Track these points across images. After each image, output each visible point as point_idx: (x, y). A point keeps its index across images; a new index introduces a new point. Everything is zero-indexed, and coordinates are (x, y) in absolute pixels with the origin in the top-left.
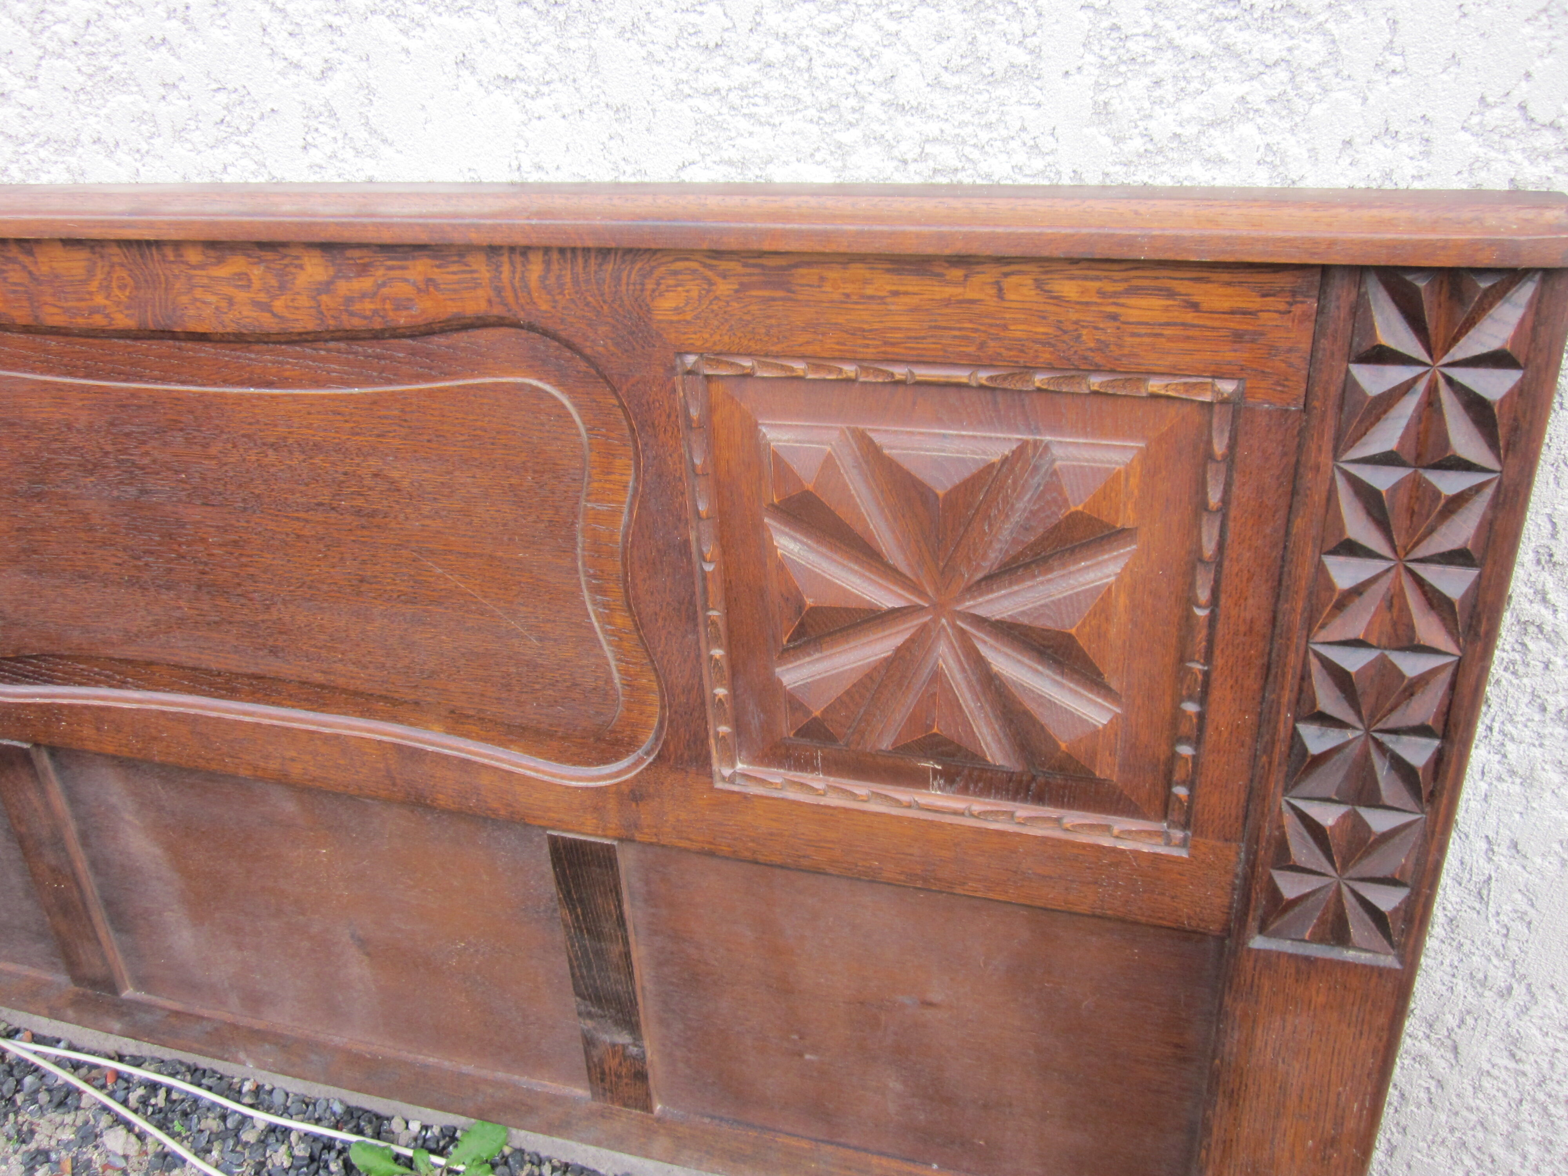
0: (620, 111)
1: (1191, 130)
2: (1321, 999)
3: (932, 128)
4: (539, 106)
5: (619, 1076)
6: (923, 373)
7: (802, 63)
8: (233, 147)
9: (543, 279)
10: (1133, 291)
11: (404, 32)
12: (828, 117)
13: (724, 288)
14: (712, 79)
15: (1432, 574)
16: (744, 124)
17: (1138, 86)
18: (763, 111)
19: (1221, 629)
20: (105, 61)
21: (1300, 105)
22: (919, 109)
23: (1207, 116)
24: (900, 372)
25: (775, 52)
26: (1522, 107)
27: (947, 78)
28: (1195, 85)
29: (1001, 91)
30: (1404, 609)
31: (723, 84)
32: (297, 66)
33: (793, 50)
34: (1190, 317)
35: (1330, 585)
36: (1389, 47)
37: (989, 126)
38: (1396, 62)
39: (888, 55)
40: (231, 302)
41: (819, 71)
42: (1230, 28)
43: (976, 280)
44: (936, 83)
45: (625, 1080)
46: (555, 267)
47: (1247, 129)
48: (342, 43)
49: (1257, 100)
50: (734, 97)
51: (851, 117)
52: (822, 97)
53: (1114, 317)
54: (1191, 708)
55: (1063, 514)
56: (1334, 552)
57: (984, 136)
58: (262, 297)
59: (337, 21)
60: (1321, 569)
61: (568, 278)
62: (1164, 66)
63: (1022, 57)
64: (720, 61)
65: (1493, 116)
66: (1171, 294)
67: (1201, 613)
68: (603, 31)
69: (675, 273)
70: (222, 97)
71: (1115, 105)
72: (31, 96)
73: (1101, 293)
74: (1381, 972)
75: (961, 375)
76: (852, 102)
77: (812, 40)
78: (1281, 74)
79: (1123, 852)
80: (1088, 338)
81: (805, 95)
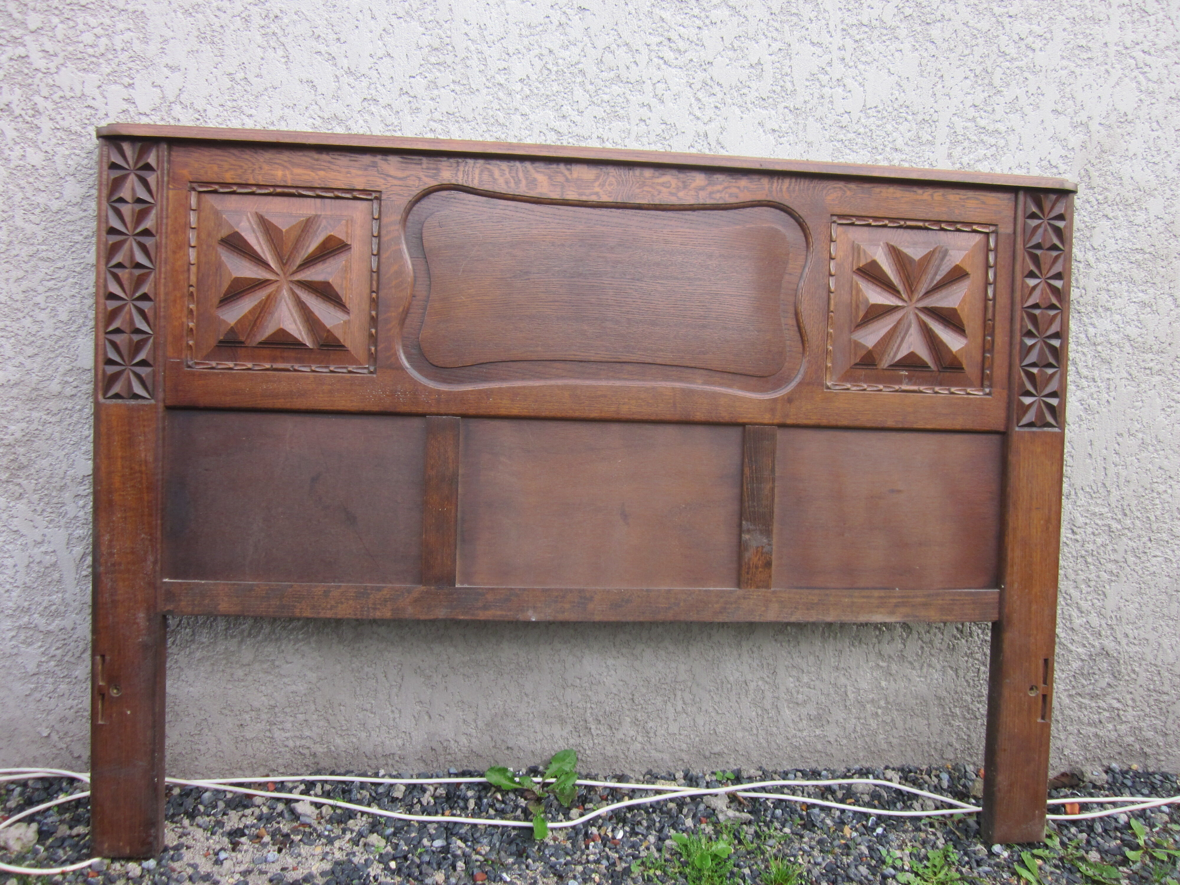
0: (810, 144)
1: (972, 162)
2: (1039, 450)
3: (904, 157)
4: (782, 140)
5: (757, 567)
6: (909, 223)
7: (869, 134)
8: (659, 145)
9: (788, 188)
10: (968, 198)
11: (742, 112)
12: (874, 151)
13: (848, 193)
14: (841, 137)
15: (1052, 282)
16: (848, 151)
17: (959, 149)
18: (855, 147)
19: (997, 306)
20: (618, 109)
21: (998, 157)
22: (901, 151)
23: (977, 158)
24: (902, 223)
25: (862, 130)
26: (1049, 162)
27: (910, 143)
28: (973, 150)
29: (924, 148)
30: (1047, 293)
31: (844, 138)
32: (698, 119)
33: (867, 130)
34: (983, 206)
35: (1028, 286)
36: (1019, 143)
37: (919, 157)
38: (1021, 147)
39: (894, 134)
40: (660, 192)
41: (874, 137)
42: (983, 135)
43: (926, 194)
44: (906, 144)
45: (760, 569)
46: (793, 184)
47: (986, 163)
48: (719, 113)
49: (989, 155)
50: (847, 143)
51: (880, 151)
52: (874, 144)
53: (963, 206)
54: (989, 338)
55: (953, 265)
56: (1027, 276)
57: (917, 160)
58: (674, 191)
59: (719, 106)
60: (1023, 282)
61: (797, 188)
62: (966, 144)
63: (930, 138)
64: (844, 131)
65: (1043, 163)
66: (977, 199)
67: (991, 303)
68: (810, 118)
69: (834, 188)
70: (663, 126)
71: (953, 154)
72: (578, 119)
73: (960, 199)
74: (1054, 434)
75: (921, 224)
76: (882, 147)
77: (873, 127)
78: (994, 148)
79: (971, 399)
80: (957, 211)
81: (869, 143)
